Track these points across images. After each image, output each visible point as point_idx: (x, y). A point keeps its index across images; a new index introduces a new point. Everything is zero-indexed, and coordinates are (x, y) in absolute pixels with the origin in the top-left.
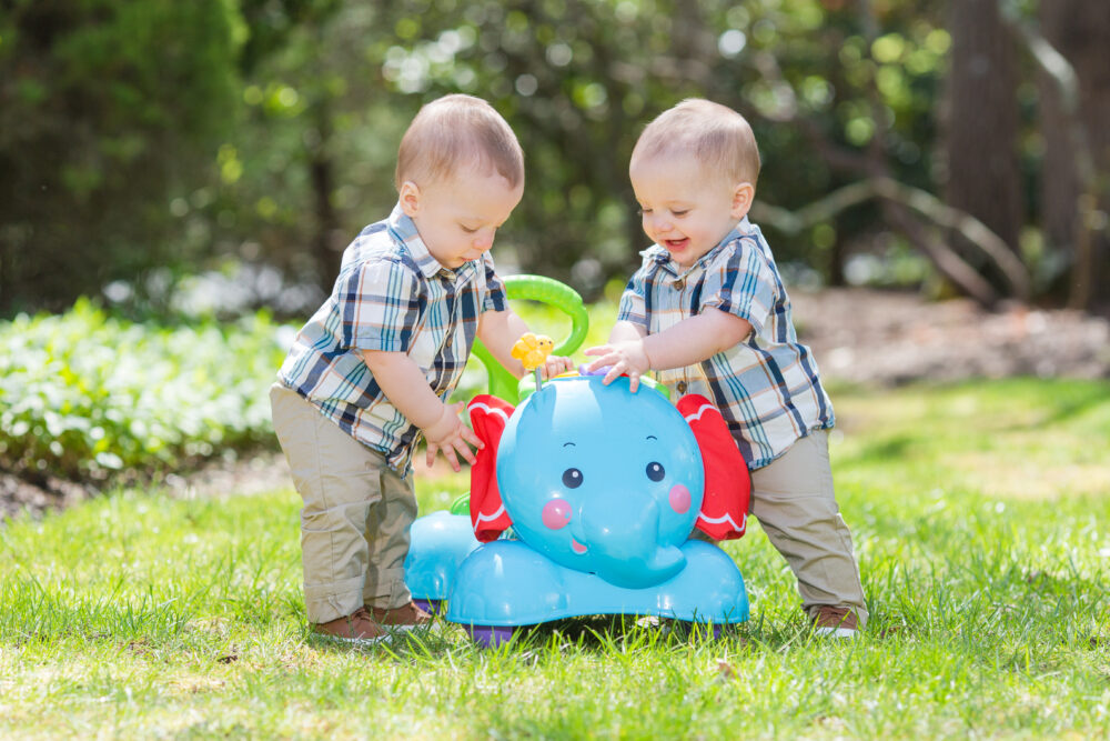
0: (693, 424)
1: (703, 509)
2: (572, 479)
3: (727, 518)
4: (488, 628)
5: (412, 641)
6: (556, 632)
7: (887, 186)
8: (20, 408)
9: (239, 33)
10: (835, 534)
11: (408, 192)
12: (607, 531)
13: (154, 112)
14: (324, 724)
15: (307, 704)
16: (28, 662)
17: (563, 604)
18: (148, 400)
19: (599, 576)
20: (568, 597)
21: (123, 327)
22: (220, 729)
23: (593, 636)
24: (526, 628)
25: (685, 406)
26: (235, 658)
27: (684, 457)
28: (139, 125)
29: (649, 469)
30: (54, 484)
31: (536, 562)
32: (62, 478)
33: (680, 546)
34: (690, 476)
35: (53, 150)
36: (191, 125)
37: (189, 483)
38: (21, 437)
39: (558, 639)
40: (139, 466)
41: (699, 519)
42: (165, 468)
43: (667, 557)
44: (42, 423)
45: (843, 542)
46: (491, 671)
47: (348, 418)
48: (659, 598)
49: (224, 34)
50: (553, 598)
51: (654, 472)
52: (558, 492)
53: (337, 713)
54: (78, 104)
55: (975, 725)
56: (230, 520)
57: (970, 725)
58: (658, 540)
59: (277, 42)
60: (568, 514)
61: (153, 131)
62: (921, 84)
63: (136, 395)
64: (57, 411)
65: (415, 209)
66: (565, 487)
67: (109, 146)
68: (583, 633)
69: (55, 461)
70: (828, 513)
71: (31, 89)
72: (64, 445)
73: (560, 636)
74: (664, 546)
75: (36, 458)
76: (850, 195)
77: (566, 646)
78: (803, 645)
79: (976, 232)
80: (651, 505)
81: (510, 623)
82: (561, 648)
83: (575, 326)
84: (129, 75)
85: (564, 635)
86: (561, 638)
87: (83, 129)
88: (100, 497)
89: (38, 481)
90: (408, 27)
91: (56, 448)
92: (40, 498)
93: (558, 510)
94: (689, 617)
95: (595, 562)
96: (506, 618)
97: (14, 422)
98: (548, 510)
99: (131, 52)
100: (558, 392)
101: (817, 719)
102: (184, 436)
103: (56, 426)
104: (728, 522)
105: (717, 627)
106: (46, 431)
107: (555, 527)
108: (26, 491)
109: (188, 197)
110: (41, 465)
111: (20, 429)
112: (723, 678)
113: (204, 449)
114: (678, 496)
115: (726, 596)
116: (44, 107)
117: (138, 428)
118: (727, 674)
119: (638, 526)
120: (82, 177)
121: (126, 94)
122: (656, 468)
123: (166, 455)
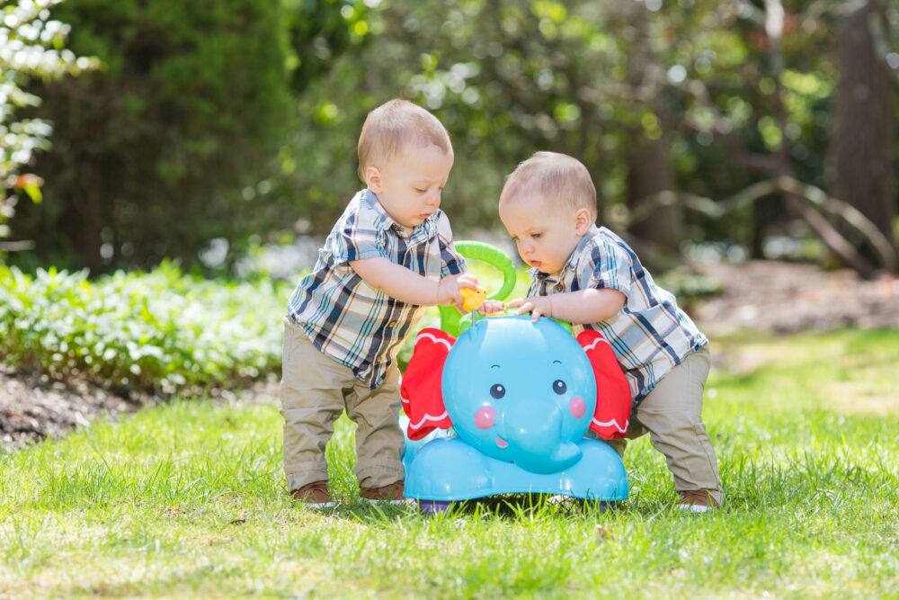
0: (589, 352)
1: (596, 415)
2: (497, 392)
3: (613, 422)
4: (430, 502)
5: (375, 511)
6: (478, 504)
7: (788, 183)
8: (108, 339)
9: (291, 62)
10: (695, 439)
11: (372, 175)
12: (522, 431)
13: (225, 120)
14: (301, 568)
15: (291, 555)
16: (90, 521)
17: (489, 485)
18: (208, 336)
19: (518, 465)
20: (493, 480)
21: (195, 281)
22: (223, 571)
23: (508, 507)
24: (458, 503)
25: (583, 338)
26: (244, 521)
27: (582, 377)
28: (215, 130)
29: (555, 385)
30: (134, 396)
31: (470, 454)
32: (139, 391)
33: (578, 443)
34: (586, 391)
35: (150, 149)
36: (254, 131)
37: (238, 398)
38: (110, 360)
39: (480, 508)
40: (202, 384)
41: (592, 422)
42: (218, 385)
43: (567, 451)
44: (125, 350)
45: (702, 445)
46: (431, 532)
47: (321, 338)
48: (561, 481)
49: (279, 62)
50: (482, 480)
51: (559, 388)
52: (488, 402)
53: (312, 561)
54: (169, 114)
55: (783, 576)
56: (260, 424)
57: (779, 574)
58: (560, 439)
59: (324, 69)
60: (494, 419)
61: (226, 135)
62: (818, 106)
63: (199, 331)
64: (137, 341)
65: (379, 187)
66: (493, 399)
67: (192, 146)
68: (499, 505)
69: (136, 380)
70: (689, 422)
71: (133, 102)
72: (142, 368)
73: (482, 507)
74: (565, 443)
75: (121, 376)
76: (761, 190)
77: (486, 514)
78: (666, 517)
79: (854, 217)
80: (555, 412)
81: (450, 498)
82: (482, 516)
83: (505, 279)
84: (206, 92)
85: (485, 507)
86: (483, 508)
87: (173, 132)
88: (163, 404)
89: (122, 394)
90: (429, 60)
91: (135, 369)
92: (123, 406)
93: (487, 415)
94: (583, 495)
95: (514, 454)
96: (447, 495)
97: (105, 349)
98: (479, 415)
99: (209, 75)
100: (489, 326)
101: (668, 570)
102: (236, 361)
103: (135, 354)
104: (614, 425)
105: (603, 504)
106: (128, 356)
107: (484, 428)
108: (111, 401)
109: (255, 187)
110: (124, 381)
111: (110, 355)
112: (601, 539)
113: (252, 372)
114: (576, 405)
115: (612, 480)
116: (144, 115)
117: (198, 355)
118: (603, 536)
119: (546, 427)
120: (171, 169)
121: (205, 107)
122: (560, 384)
123: (220, 376)
